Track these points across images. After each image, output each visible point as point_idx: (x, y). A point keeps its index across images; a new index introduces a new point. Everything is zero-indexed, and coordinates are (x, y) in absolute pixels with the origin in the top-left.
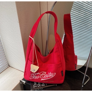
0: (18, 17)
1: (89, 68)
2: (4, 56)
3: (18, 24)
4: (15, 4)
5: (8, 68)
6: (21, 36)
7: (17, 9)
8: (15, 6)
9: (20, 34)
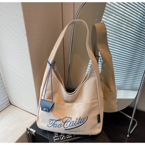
0: (26, 26)
1: (137, 110)
2: (3, 88)
3: (26, 38)
4: (20, 6)
5: (9, 107)
6: (29, 58)
7: (23, 13)
8: (21, 9)
9: (29, 55)
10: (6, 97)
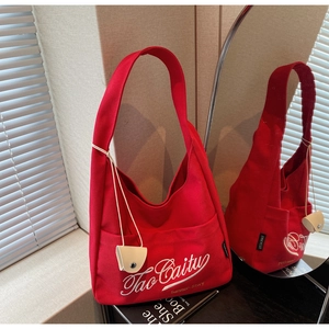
10: (71, 210)
